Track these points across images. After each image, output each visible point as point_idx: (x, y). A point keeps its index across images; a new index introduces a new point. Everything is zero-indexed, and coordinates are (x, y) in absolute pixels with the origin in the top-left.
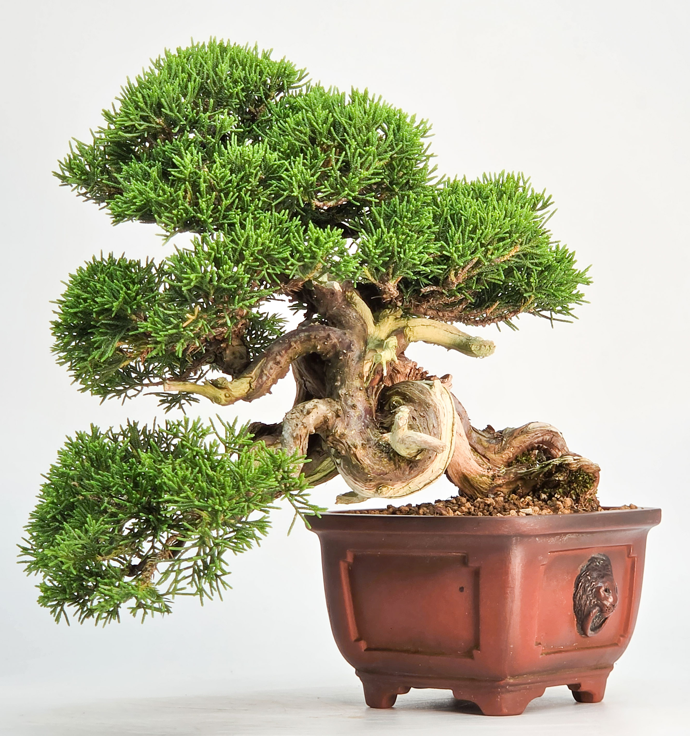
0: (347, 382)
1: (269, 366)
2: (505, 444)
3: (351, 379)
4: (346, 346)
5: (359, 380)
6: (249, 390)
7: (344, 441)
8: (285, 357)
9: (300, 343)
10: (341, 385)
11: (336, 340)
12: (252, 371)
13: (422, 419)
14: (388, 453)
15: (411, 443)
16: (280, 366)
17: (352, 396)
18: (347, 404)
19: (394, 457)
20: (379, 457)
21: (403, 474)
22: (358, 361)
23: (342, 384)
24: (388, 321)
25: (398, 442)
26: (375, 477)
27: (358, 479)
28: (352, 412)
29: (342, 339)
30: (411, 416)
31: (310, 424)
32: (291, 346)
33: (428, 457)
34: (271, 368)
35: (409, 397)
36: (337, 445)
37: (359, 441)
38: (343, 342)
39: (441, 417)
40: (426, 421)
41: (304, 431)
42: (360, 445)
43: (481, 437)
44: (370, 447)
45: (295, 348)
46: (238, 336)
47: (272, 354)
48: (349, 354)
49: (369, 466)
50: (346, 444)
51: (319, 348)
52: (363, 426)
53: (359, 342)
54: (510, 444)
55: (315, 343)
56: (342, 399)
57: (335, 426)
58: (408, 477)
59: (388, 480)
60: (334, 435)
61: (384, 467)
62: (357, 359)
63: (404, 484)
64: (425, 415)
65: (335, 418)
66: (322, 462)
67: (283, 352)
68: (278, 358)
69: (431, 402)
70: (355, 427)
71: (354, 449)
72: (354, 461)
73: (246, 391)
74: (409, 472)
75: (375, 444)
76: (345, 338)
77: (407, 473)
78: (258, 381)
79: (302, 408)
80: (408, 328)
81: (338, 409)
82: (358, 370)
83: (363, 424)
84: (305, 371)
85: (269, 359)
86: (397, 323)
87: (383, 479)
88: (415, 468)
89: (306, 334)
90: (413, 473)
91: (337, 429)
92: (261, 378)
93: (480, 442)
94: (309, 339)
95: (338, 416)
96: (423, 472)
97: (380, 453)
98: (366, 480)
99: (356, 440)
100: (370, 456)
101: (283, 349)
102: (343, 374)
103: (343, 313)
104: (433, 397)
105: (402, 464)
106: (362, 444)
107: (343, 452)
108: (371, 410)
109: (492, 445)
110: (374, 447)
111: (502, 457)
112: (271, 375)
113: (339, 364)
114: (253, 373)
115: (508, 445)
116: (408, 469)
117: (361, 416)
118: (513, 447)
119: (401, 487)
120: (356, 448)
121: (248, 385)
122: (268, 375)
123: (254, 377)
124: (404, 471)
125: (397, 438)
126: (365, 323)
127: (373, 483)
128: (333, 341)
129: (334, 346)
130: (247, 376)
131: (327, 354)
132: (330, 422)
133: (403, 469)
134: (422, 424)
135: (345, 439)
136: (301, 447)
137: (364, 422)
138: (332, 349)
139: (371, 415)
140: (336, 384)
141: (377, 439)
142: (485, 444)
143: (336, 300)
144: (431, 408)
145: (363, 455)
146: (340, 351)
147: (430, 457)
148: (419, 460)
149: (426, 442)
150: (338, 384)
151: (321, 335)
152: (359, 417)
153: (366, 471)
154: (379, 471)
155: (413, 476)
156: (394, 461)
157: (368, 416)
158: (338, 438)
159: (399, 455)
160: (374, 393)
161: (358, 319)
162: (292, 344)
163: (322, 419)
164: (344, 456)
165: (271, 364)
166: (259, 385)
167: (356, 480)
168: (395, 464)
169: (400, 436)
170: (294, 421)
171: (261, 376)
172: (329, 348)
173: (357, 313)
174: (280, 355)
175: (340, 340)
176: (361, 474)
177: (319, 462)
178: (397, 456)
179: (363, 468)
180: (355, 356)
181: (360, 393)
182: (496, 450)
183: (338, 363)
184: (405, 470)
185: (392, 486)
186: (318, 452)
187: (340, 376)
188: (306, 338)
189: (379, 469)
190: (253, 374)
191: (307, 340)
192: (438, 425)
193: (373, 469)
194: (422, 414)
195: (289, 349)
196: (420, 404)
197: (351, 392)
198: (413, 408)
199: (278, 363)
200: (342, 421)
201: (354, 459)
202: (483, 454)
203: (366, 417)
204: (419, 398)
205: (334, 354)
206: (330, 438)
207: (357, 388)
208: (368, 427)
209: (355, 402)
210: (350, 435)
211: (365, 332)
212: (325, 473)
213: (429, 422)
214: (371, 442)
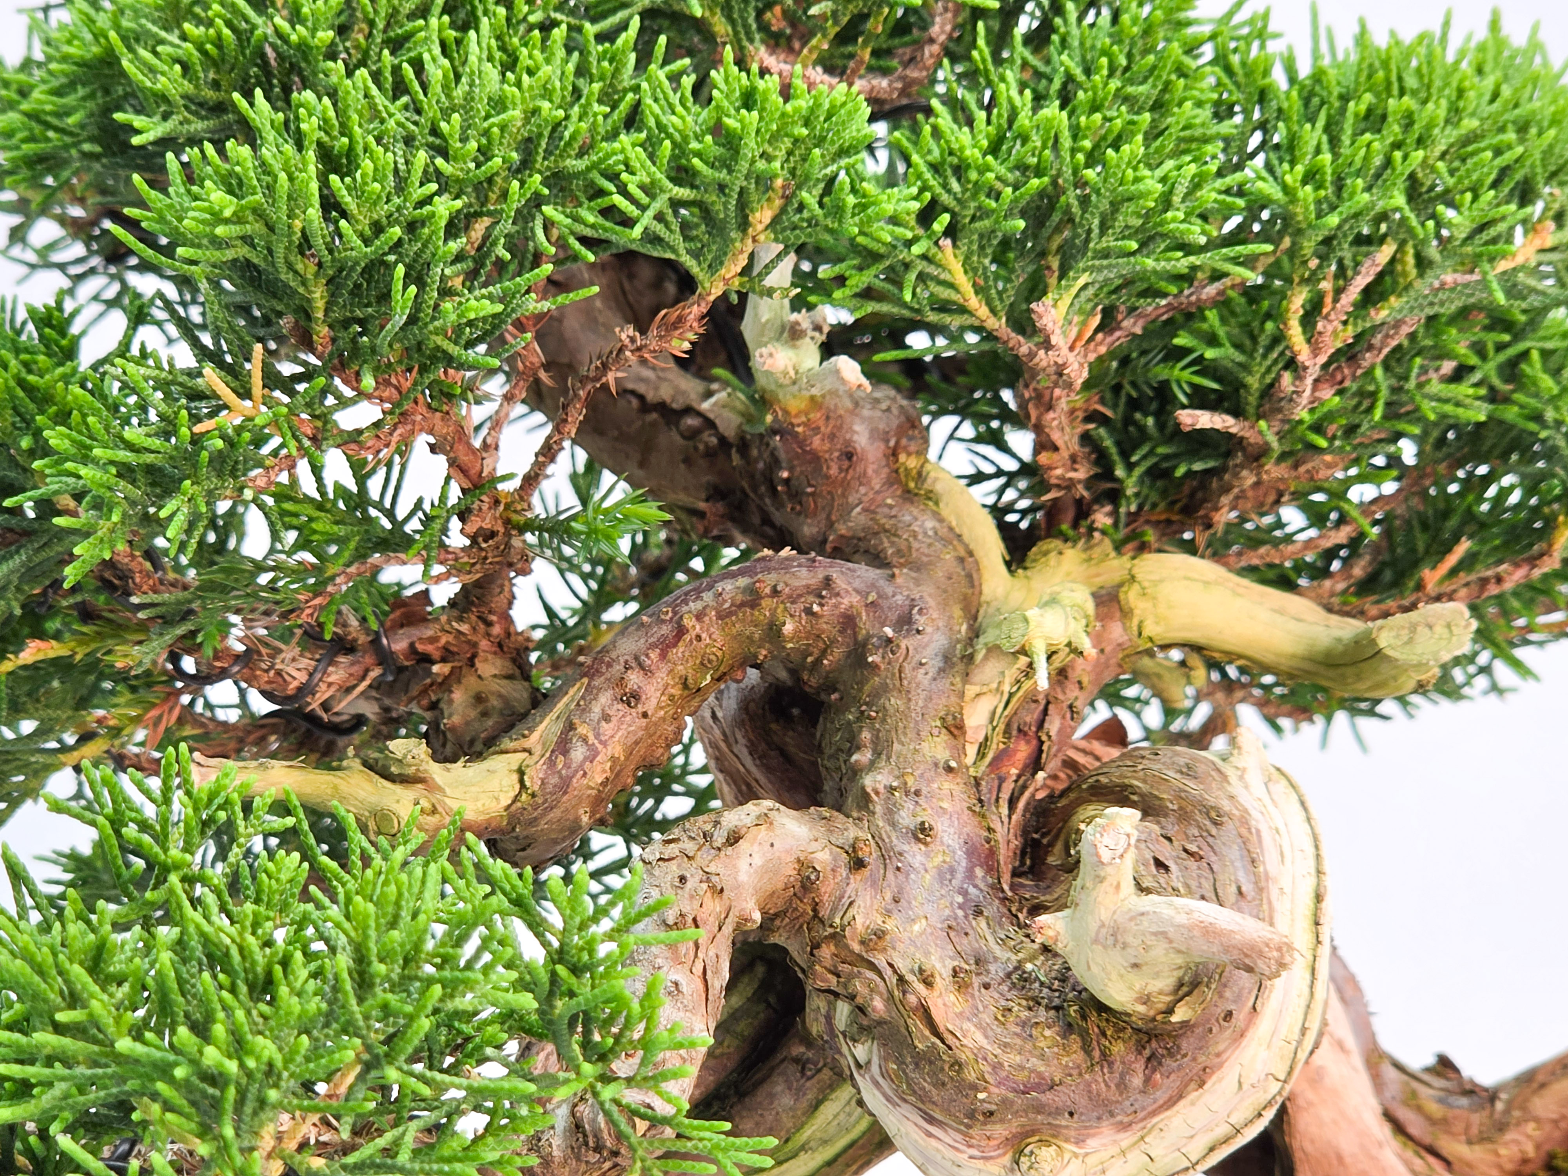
0: (896, 746)
1: (596, 709)
2: (1507, 1111)
3: (911, 734)
4: (893, 616)
5: (945, 736)
6: (516, 799)
7: (880, 961)
8: (662, 676)
9: (720, 617)
10: (872, 763)
11: (855, 599)
12: (531, 730)
13: (1192, 863)
14: (1057, 1009)
15: (1150, 941)
16: (640, 709)
17: (917, 793)
18: (893, 824)
19: (1084, 1017)
20: (1024, 1024)
21: (1122, 1086)
22: (941, 670)
23: (877, 754)
24: (1059, 563)
25: (1096, 941)
26: (1004, 1101)
27: (938, 1116)
28: (915, 854)
29: (880, 596)
30: (1149, 856)
31: (738, 887)
32: (681, 631)
33: (1220, 1011)
34: (606, 718)
35: (1142, 795)
36: (851, 977)
37: (942, 959)
38: (884, 604)
39: (1270, 861)
40: (1207, 873)
41: (713, 907)
42: (947, 973)
43: (1415, 1085)
44: (987, 986)
45: (699, 638)
46: (500, 645)
47: (609, 665)
48: (903, 644)
49: (980, 1055)
50: (888, 972)
51: (789, 628)
52: (961, 907)
53: (944, 605)
54: (1524, 1108)
55: (773, 611)
56: (879, 809)
57: (846, 901)
58: (1145, 1100)
59: (1058, 1112)
60: (837, 937)
61: (1042, 1057)
62: (938, 663)
63: (1126, 1139)
64: (1205, 852)
65: (844, 872)
66: (816, 1106)
67: (654, 655)
68: (634, 679)
69: (1226, 805)
70: (928, 909)
71: (920, 988)
72: (923, 1040)
73: (506, 801)
74: (1147, 1080)
75: (1009, 975)
76: (889, 590)
77: (1137, 1081)
78: (551, 763)
79: (708, 827)
80: (1136, 587)
81: (857, 839)
82: (941, 705)
83: (960, 899)
84: (748, 761)
85: (596, 683)
86: (1093, 570)
87: (1039, 1109)
88: (1168, 1062)
89: (743, 582)
90: (1166, 1086)
91: (852, 912)
92: (565, 752)
93: (1412, 1100)
94: (752, 598)
95: (858, 864)
96: (1201, 1084)
97: (1030, 1009)
98: (971, 1115)
99: (927, 954)
100: (987, 1018)
101: (652, 646)
102: (884, 721)
103: (888, 524)
104: (1235, 787)
105: (1118, 1049)
106: (955, 973)
107: (878, 1004)
108: (992, 853)
109: (1457, 1112)
110: (1004, 988)
111: (1497, 1154)
112: (604, 744)
113: (867, 688)
114: (535, 736)
115: (1516, 1113)
116: (1139, 1066)
117: (952, 871)
118: (1537, 1120)
119: (1114, 1150)
120: (928, 983)
121: (515, 777)
122: (592, 739)
123: (538, 750)
124: (1122, 1076)
125: (1094, 926)
126: (971, 554)
127: (1000, 1131)
128: (846, 601)
129: (849, 621)
130: (512, 745)
131: (824, 653)
132: (827, 890)
133: (1118, 1067)
134: (1194, 884)
135: (884, 950)
136: (698, 968)
137: (964, 893)
138: (842, 632)
139: (992, 868)
140: (855, 757)
141: (1014, 958)
142: (1434, 1108)
143: (863, 480)
144: (1229, 826)
145: (960, 1015)
146: (869, 637)
147: (1229, 1015)
148: (1185, 1024)
149: (1209, 931)
150: (862, 757)
151: (796, 583)
152: (946, 874)
153: (971, 1075)
154: (1022, 1076)
155: (1161, 1096)
156: (1084, 1035)
157: (979, 872)
158: (856, 947)
159: (1102, 1008)
160: (1005, 796)
161: (946, 542)
162: (689, 621)
163: (790, 870)
164: (880, 1023)
165: (605, 698)
166: (554, 780)
167: (931, 1120)
168: (1086, 1049)
169: (1104, 915)
170: (673, 865)
171: (563, 746)
172: (827, 627)
173: (941, 520)
174: (641, 666)
175: (872, 597)
176: (950, 1091)
177: (804, 1104)
178: (1094, 1016)
179: (957, 1065)
180: (930, 651)
181: (947, 785)
182: (1474, 1131)
183: (861, 683)
184: (1128, 1070)
185: (1079, 1142)
186: (797, 1060)
187: (872, 728)
188: (739, 598)
189: (1022, 1068)
190: (534, 740)
191: (742, 605)
192: (1260, 890)
193: (997, 1066)
194: (1193, 848)
195: (675, 645)
196: (1184, 817)
197: (910, 781)
198: (1156, 828)
199: (631, 698)
200: (874, 884)
201: (918, 1026)
202: (1427, 1140)
203: (970, 875)
204: (1180, 795)
205: (849, 654)
206: (826, 952)
207: (936, 765)
208: (978, 913)
209: (926, 817)
210: (905, 936)
211: (973, 586)
212: (829, 1152)
213: (1220, 877)
214: (992, 968)
